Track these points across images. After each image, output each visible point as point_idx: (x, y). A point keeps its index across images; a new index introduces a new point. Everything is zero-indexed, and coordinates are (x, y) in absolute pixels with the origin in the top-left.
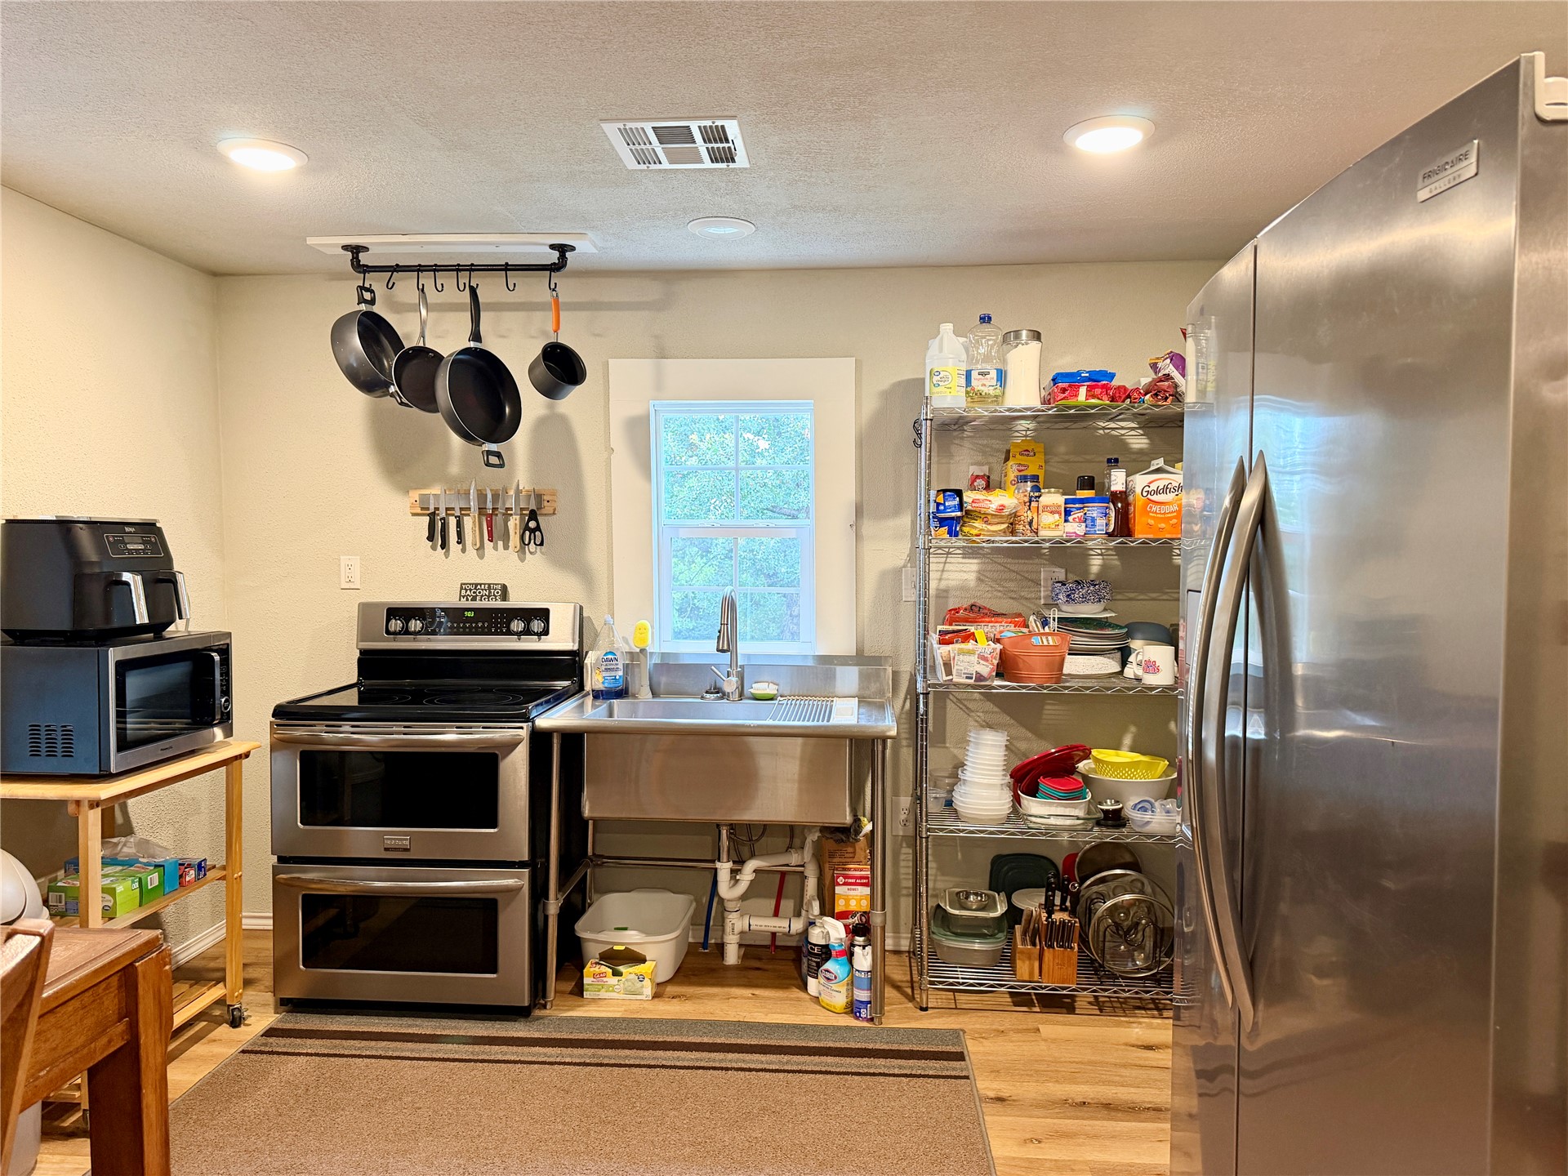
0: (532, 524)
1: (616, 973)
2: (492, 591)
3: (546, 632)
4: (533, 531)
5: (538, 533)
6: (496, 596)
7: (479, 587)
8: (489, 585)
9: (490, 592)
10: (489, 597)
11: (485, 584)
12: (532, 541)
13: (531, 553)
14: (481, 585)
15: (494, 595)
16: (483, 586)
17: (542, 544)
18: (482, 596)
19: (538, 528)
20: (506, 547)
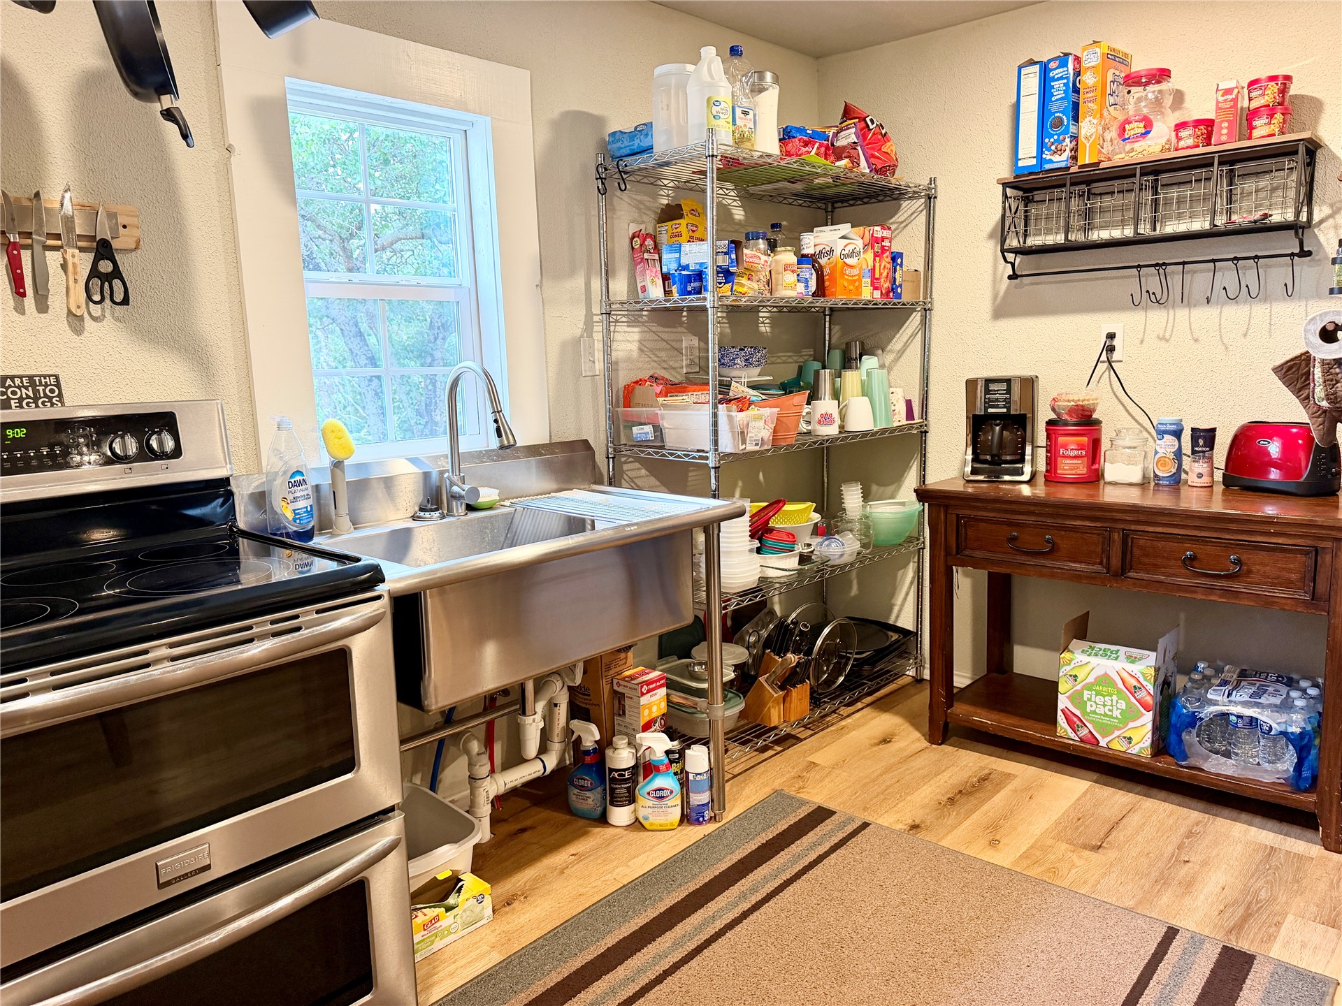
0: (106, 267)
1: (449, 909)
2: (41, 388)
3: (177, 452)
4: (107, 278)
5: (117, 283)
6: (50, 399)
7: (9, 382)
8: (31, 378)
9: (36, 392)
10: (36, 399)
11: (21, 377)
12: (107, 296)
13: (94, 319)
14: (12, 378)
15: (46, 396)
16: (17, 381)
17: (126, 301)
18: (21, 399)
19: (116, 273)
20: (42, 306)
